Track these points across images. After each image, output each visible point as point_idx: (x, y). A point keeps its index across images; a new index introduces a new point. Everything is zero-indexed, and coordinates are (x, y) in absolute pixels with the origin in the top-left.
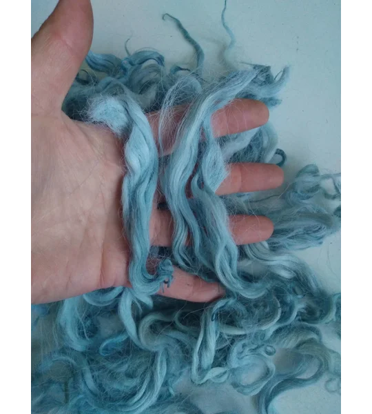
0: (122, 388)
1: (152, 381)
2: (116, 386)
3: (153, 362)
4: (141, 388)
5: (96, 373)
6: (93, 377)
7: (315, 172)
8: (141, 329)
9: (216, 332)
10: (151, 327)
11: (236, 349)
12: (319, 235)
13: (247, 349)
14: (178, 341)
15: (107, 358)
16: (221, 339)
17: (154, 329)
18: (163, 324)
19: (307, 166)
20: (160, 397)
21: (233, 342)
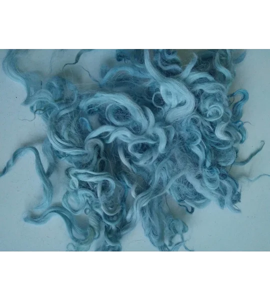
0: (62, 131)
1: (68, 147)
2: (64, 127)
3: (78, 147)
4: (64, 141)
5: (69, 115)
6: (67, 114)
7: (184, 231)
8: (95, 139)
9: (98, 181)
10: (97, 145)
11: (89, 193)
12: (151, 234)
13: (88, 199)
14: (91, 161)
15: (77, 121)
16: (93, 184)
17: (97, 146)
18: (99, 151)
19: (187, 227)
20: (58, 152)
21: (93, 191)
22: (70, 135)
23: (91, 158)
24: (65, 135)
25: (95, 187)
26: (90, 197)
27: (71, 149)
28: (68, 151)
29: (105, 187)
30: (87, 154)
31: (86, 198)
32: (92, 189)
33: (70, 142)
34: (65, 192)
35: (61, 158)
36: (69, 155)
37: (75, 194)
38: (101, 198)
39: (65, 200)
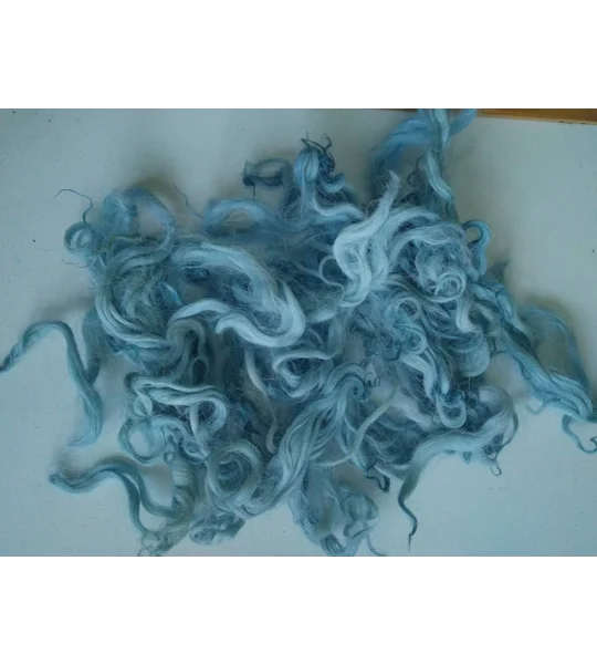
0: (125, 298)
1: (132, 332)
2: (128, 292)
3: (153, 334)
4: (125, 319)
5: (143, 270)
7: (369, 516)
8: (189, 320)
9: (190, 404)
10: (192, 332)
11: (176, 423)
12: (306, 520)
13: (172, 434)
14: (179, 360)
15: (156, 284)
16: (183, 408)
17: (191, 334)
18: (195, 344)
19: (377, 509)
20: (111, 338)
21: (183, 420)
22: (138, 309)
23: (176, 356)
24: (130, 310)
25: (185, 413)
26: (176, 430)
27: (138, 336)
28: (129, 339)
29: (205, 413)
30: (168, 348)
32: (182, 415)
33: (138, 322)
34: (125, 420)
35: (117, 350)
36: (132, 347)
37: (144, 424)
38: (199, 435)
39: (124, 437)
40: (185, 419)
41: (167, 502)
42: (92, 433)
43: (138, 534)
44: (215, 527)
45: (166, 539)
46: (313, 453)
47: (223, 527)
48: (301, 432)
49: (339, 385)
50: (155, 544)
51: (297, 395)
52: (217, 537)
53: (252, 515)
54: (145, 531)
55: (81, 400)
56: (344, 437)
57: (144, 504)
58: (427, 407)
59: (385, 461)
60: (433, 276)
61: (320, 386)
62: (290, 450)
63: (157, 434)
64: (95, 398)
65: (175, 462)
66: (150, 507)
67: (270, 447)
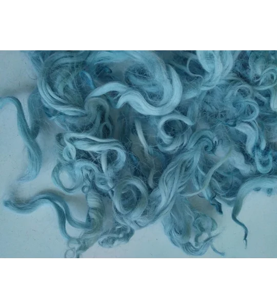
24: (60, 89)
25: (98, 158)
27: (65, 107)
28: (60, 109)
29: (111, 158)
30: (86, 115)
31: (85, 172)
32: (95, 159)
33: (65, 98)
34: (56, 163)
35: (50, 116)
36: (61, 114)
37: (69, 167)
38: (108, 172)
39: (55, 175)
40: (97, 163)
41: (83, 220)
42: (34, 172)
43: (65, 240)
44: (115, 236)
45: (84, 243)
46: (180, 187)
47: (121, 236)
48: (174, 173)
49: (198, 142)
50: (77, 246)
51: (169, 149)
52: (116, 243)
53: (141, 227)
54: (70, 239)
55: (26, 149)
56: (197, 178)
57: (68, 221)
58: (249, 159)
59: (221, 194)
60: (259, 72)
61: (185, 143)
62: (166, 184)
63: (78, 173)
64: (36, 147)
65: (90, 192)
66: (72, 222)
67: (151, 184)
